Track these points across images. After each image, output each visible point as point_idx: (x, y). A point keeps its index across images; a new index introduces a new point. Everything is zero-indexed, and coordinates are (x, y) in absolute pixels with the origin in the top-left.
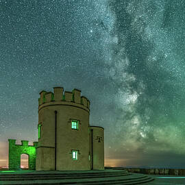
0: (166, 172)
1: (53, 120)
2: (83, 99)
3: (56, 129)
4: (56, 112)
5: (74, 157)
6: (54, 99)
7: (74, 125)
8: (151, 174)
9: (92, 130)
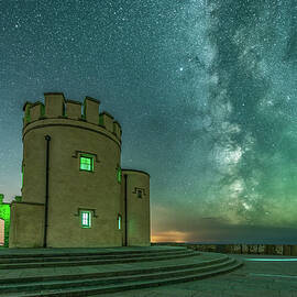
0: (262, 250)
1: (43, 152)
2: (105, 116)
3: (48, 169)
4: (48, 139)
5: (85, 222)
6: (46, 115)
7: (86, 164)
8: (235, 253)
9: (126, 176)
